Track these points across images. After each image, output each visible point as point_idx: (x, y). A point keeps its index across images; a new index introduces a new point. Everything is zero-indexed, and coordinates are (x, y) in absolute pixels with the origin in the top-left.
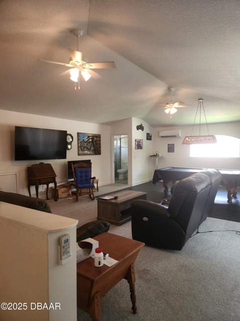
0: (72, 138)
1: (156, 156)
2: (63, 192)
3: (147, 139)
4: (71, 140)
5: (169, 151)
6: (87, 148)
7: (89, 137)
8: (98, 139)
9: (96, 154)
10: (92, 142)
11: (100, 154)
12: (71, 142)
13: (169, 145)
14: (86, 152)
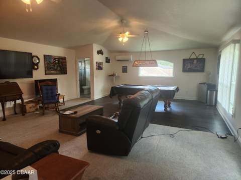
0: (39, 59)
1: (113, 75)
2: (30, 107)
3: (106, 62)
4: (38, 61)
5: (123, 72)
6: (54, 69)
7: (55, 59)
8: (64, 61)
9: (62, 74)
10: (58, 63)
11: (66, 74)
12: (38, 63)
13: (123, 67)
14: (53, 72)
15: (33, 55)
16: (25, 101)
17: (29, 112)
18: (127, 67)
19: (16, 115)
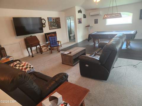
0: (45, 21)
1: (88, 26)
2: (44, 49)
3: (84, 17)
4: (45, 22)
5: (95, 23)
6: (54, 25)
7: (54, 19)
8: (58, 20)
9: (58, 28)
10: (56, 22)
11: (60, 28)
12: (45, 23)
13: (95, 20)
14: (53, 28)
15: (42, 18)
16: (41, 46)
17: (44, 52)
18: (97, 19)
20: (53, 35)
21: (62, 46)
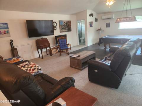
1: (100, 30)
2: (54, 51)
3: (95, 21)
4: (56, 25)
5: (107, 27)
6: (64, 28)
7: (65, 22)
8: (69, 23)
10: (67, 25)
11: (71, 31)
13: (107, 23)
14: (64, 30)
15: (53, 21)
16: (51, 48)
17: (54, 54)
18: (109, 23)
19: (48, 56)
20: (63, 37)
21: (72, 49)
